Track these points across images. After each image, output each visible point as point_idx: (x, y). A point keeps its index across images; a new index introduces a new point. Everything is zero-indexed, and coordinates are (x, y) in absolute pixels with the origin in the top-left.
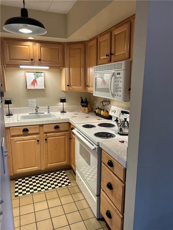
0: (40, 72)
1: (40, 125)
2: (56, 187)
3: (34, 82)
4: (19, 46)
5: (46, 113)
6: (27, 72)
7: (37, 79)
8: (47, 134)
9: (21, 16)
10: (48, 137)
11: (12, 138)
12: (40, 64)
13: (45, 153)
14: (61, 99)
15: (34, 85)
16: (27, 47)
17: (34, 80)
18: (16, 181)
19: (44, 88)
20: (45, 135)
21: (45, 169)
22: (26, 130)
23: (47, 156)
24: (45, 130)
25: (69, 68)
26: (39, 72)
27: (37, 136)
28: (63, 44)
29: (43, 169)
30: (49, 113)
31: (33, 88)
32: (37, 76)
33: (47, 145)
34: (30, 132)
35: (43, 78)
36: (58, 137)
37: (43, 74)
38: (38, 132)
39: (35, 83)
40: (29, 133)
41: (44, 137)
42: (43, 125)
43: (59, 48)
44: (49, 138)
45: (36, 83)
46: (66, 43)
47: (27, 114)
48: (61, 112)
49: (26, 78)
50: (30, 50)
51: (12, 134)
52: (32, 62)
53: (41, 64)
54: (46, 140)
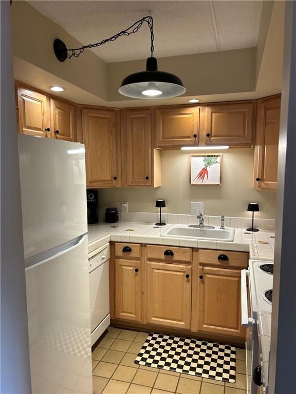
0: (215, 156)
1: (192, 248)
2: (204, 375)
3: (204, 172)
4: (178, 116)
5: (218, 228)
6: (192, 156)
7: (208, 167)
8: (205, 268)
9: (147, 70)
10: (206, 274)
11: (148, 262)
12: (208, 142)
13: (198, 301)
14: (249, 204)
15: (203, 178)
16: (190, 116)
17: (203, 169)
18: (149, 336)
19: (219, 183)
20: (200, 269)
21: (198, 331)
22: (169, 253)
23: (202, 307)
24: (202, 260)
25: (262, 146)
26: (212, 156)
27: (188, 267)
28: (255, 102)
29: (194, 329)
30: (223, 229)
31: (201, 183)
32: (209, 163)
33: (204, 287)
34: (176, 257)
35: (218, 165)
36: (225, 278)
37: (219, 159)
38: (189, 260)
39: (204, 174)
40: (174, 259)
41: (199, 271)
42: (198, 249)
43: (246, 110)
44: (208, 276)
45: (206, 174)
46: (262, 100)
47: (186, 226)
48: (247, 230)
49: (190, 166)
50: (193, 121)
51: (150, 256)
52: (196, 139)
53: (210, 141)
54: (201, 277)
